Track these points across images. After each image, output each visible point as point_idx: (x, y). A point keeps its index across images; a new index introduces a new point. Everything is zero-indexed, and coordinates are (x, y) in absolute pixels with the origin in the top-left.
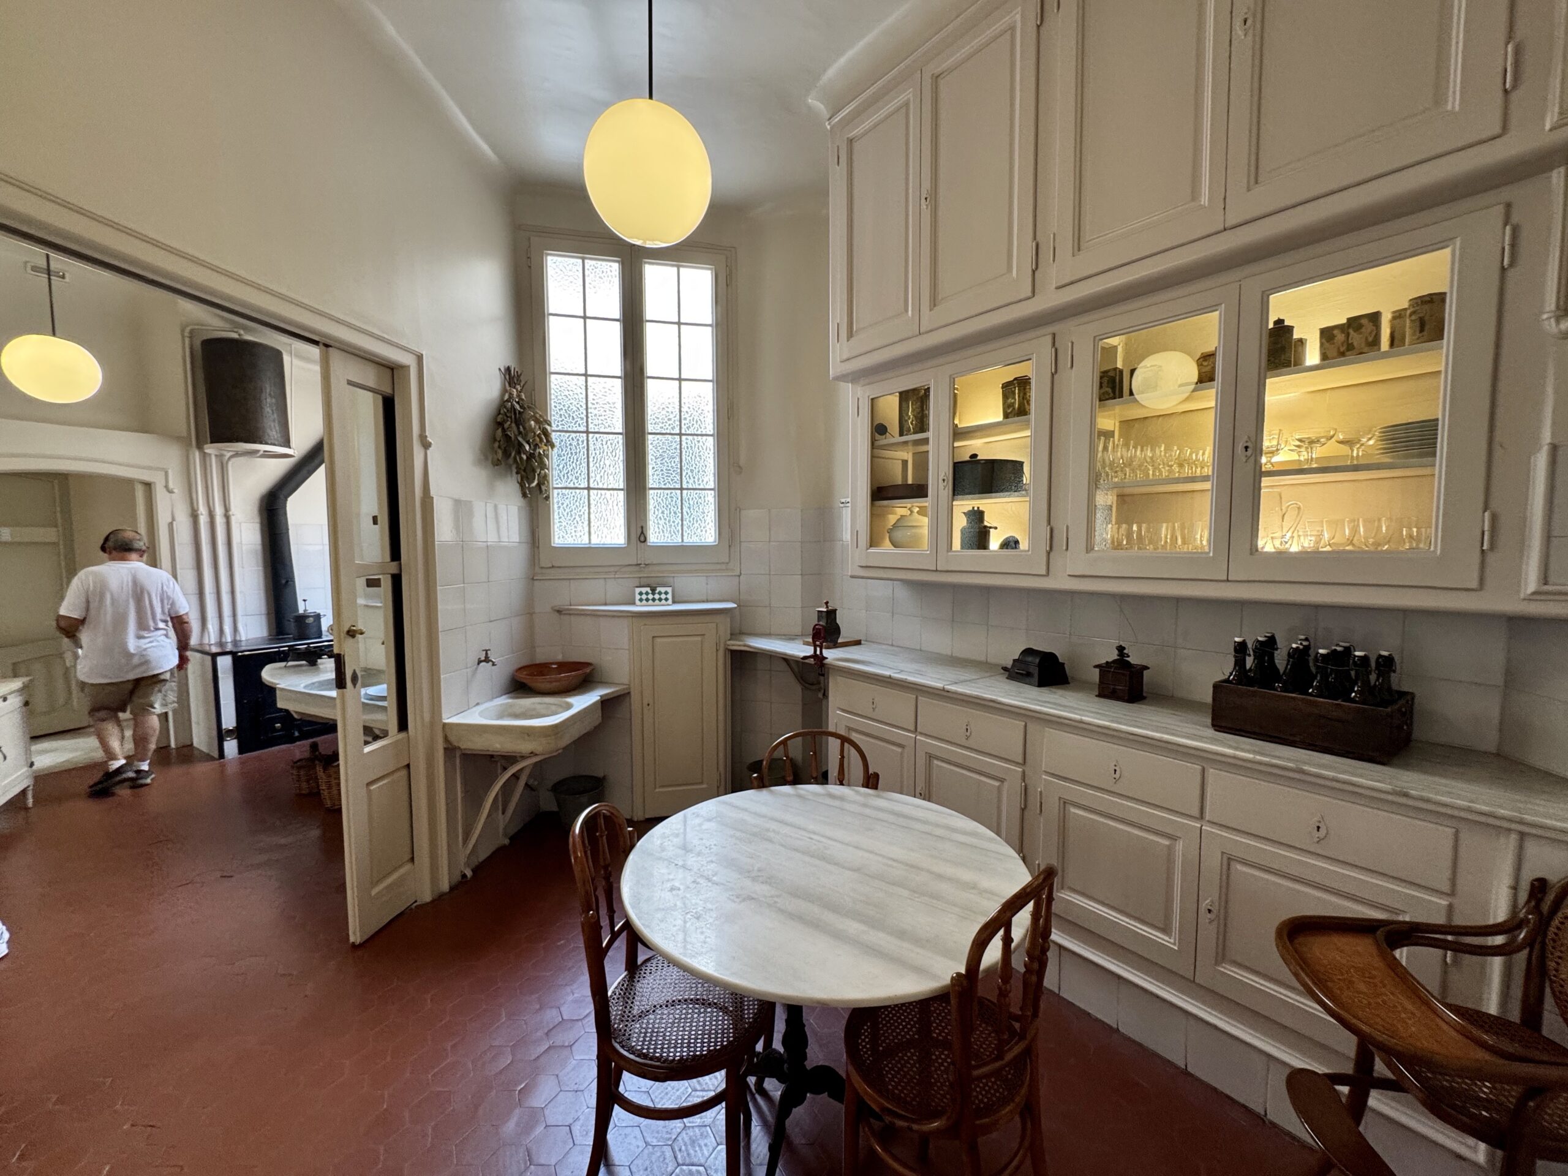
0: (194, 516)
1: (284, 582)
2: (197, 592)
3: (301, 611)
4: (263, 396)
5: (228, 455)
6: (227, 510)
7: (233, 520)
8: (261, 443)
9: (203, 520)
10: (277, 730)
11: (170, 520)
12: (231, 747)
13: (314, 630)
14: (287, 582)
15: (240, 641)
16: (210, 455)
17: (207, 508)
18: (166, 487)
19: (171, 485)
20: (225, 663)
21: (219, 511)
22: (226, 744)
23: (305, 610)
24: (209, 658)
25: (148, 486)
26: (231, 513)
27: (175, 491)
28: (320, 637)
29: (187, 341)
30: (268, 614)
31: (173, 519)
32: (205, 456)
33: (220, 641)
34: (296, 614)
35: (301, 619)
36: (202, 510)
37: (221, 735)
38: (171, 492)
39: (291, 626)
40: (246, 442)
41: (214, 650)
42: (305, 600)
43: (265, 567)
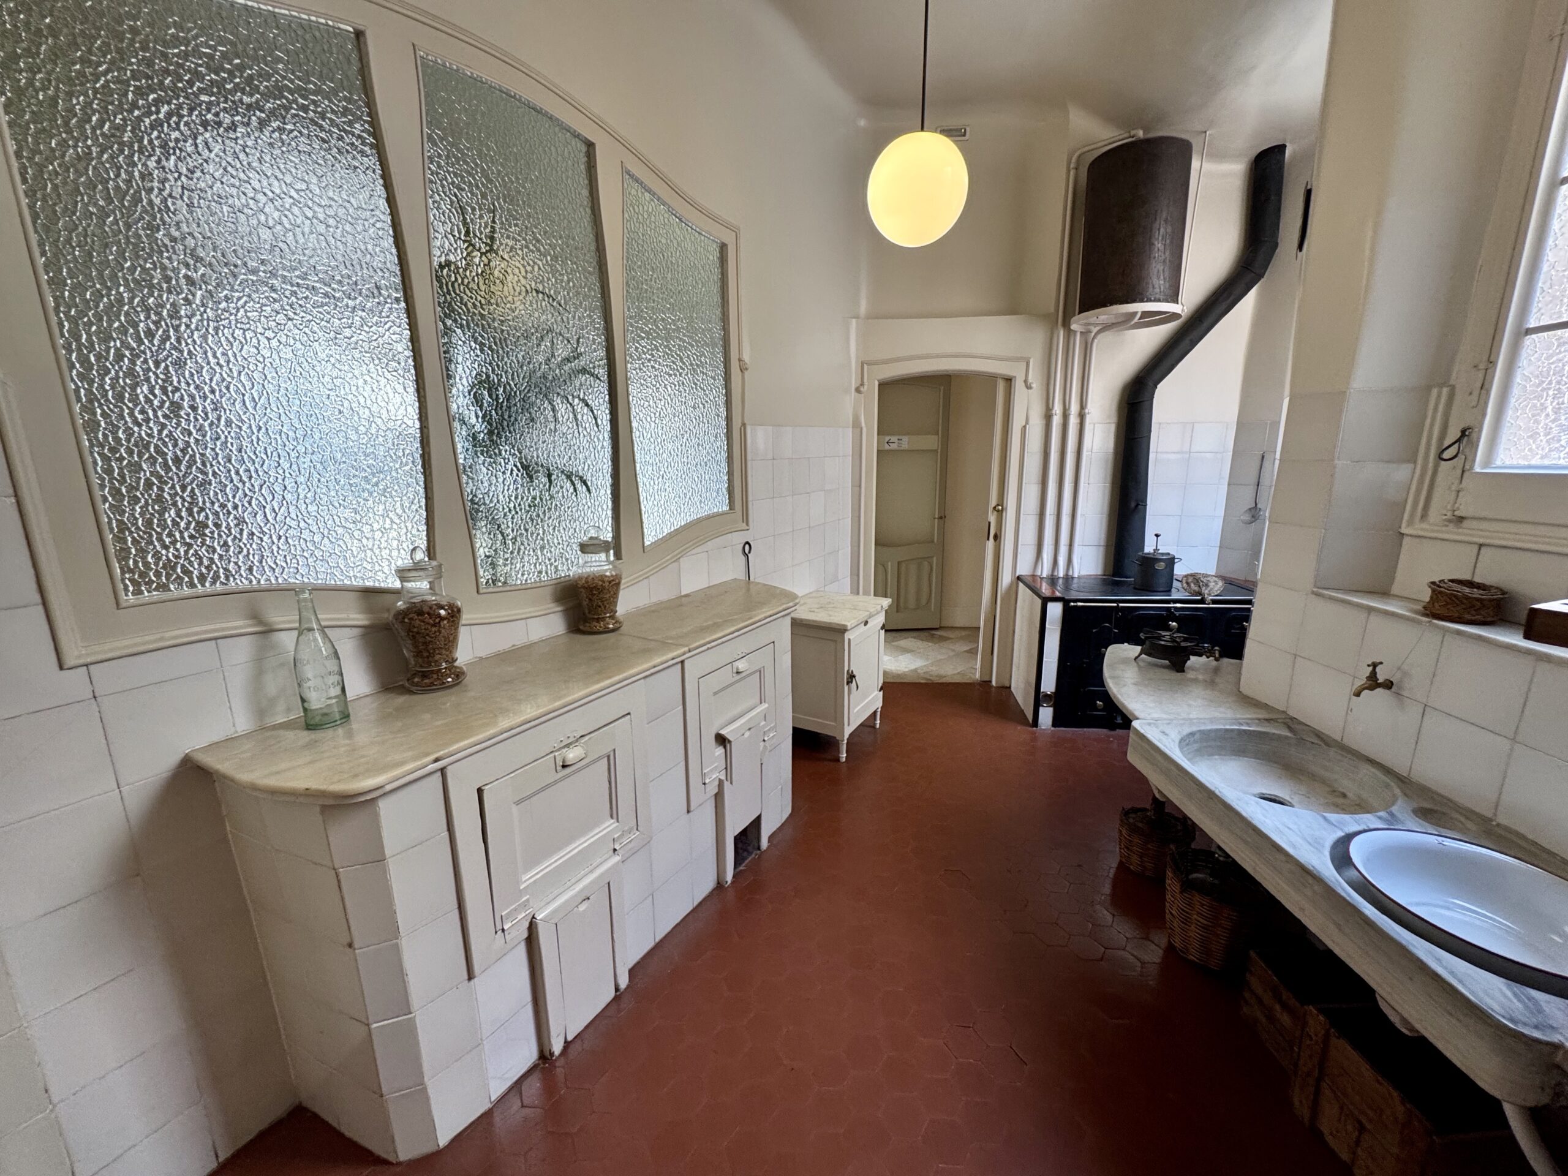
0: (1048, 417)
1: (1133, 505)
2: (1038, 512)
3: (1149, 549)
4: (1156, 225)
5: (1095, 330)
6: (1083, 406)
7: (1088, 420)
8: (1142, 301)
9: (1057, 420)
10: (1096, 708)
11: (1024, 424)
12: (1046, 714)
13: (1162, 581)
14: (1137, 505)
15: (1073, 578)
16: (1075, 332)
17: (1062, 408)
18: (1026, 381)
19: (1030, 379)
20: (1055, 611)
21: (1074, 409)
22: (1042, 710)
23: (1156, 550)
24: (1039, 602)
25: (1009, 380)
26: (1086, 411)
27: (1034, 386)
28: (1168, 591)
29: (1072, 173)
30: (1107, 546)
31: (1027, 422)
32: (1069, 332)
33: (1052, 575)
34: (1140, 553)
35: (1149, 562)
36: (1057, 409)
37: (1039, 699)
38: (1029, 387)
39: (1133, 569)
40: (1122, 303)
41: (1045, 590)
42: (1157, 536)
43: (1113, 483)
